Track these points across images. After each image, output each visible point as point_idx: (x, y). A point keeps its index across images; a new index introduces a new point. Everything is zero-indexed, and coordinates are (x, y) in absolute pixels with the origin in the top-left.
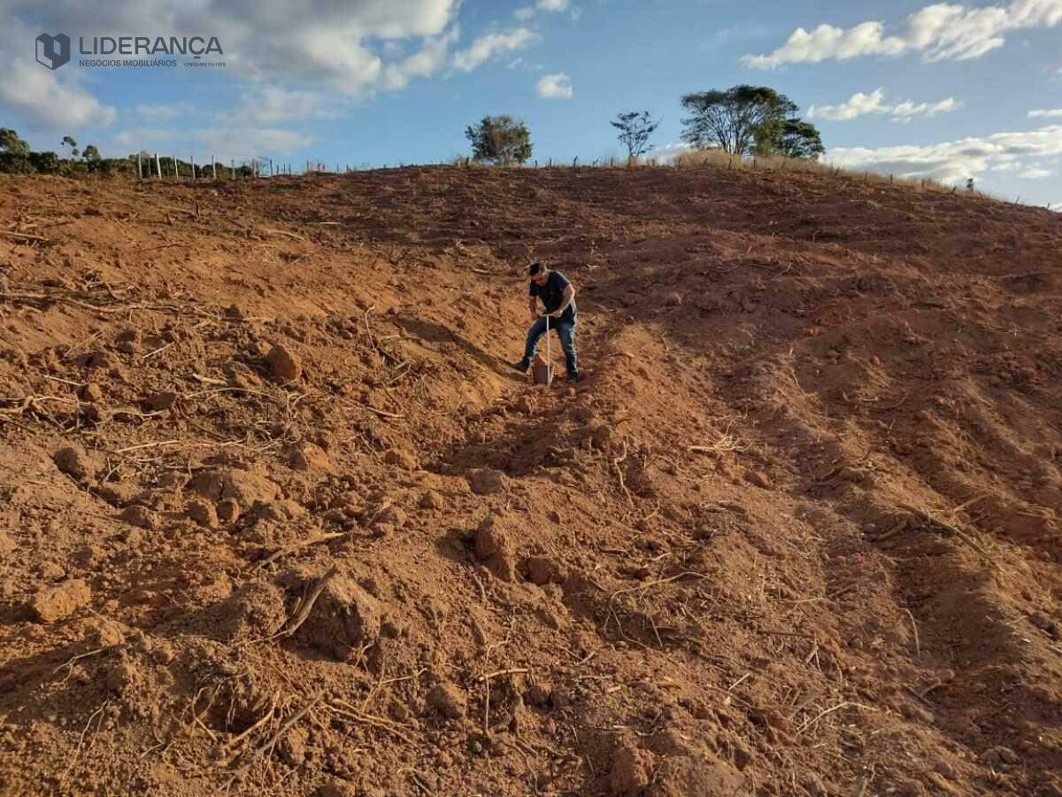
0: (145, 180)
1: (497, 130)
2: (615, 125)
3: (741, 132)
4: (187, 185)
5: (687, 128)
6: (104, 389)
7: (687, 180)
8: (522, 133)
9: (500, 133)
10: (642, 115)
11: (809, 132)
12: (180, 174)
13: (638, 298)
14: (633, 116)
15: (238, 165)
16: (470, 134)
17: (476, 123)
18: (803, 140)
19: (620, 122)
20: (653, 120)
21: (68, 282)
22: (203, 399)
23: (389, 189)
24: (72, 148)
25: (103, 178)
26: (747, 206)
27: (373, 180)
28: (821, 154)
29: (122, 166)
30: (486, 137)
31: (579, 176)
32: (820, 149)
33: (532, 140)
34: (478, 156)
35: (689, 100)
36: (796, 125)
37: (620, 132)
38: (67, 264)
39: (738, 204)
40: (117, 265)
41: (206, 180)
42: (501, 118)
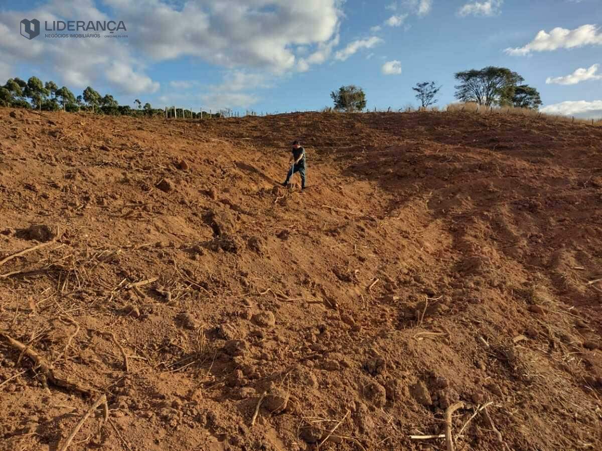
0: (169, 119)
1: (348, 93)
2: (415, 89)
3: (490, 93)
4: (187, 122)
5: (458, 90)
6: (134, 164)
7: (439, 119)
8: (361, 95)
9: (349, 95)
10: (430, 83)
11: (532, 92)
12: (186, 117)
13: (374, 171)
14: (425, 84)
15: (214, 112)
16: (333, 96)
17: (336, 90)
18: (528, 96)
19: (418, 88)
20: (436, 86)
21: (128, 144)
22: (159, 170)
23: (281, 123)
24: (138, 105)
25: (149, 118)
26: (466, 132)
27: (275, 119)
28: (539, 105)
29: (159, 113)
30: (341, 97)
31: (382, 117)
32: (539, 102)
33: (366, 98)
34: (337, 107)
35: (459, 75)
36: (525, 89)
37: (417, 93)
38: (128, 140)
39: (461, 131)
40: (144, 142)
41: (196, 120)
42: (350, 87)
